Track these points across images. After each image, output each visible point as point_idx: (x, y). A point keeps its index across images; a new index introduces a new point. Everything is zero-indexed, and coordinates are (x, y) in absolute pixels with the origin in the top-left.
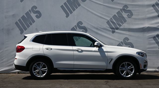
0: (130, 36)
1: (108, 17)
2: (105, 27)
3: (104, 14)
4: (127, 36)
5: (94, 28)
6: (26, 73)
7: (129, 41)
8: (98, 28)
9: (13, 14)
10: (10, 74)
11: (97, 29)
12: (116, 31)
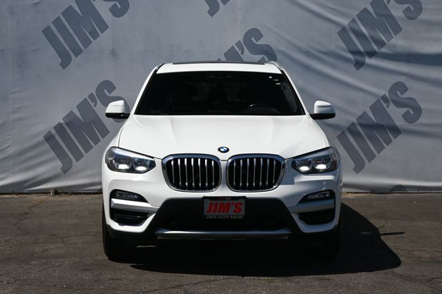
0: (412, 77)
1: (343, 15)
2: (332, 48)
3: (331, 5)
4: (402, 79)
5: (300, 50)
6: (80, 193)
7: (406, 95)
8: (312, 51)
9: (36, 1)
10: (29, 196)
11: (308, 54)
12: (368, 60)
